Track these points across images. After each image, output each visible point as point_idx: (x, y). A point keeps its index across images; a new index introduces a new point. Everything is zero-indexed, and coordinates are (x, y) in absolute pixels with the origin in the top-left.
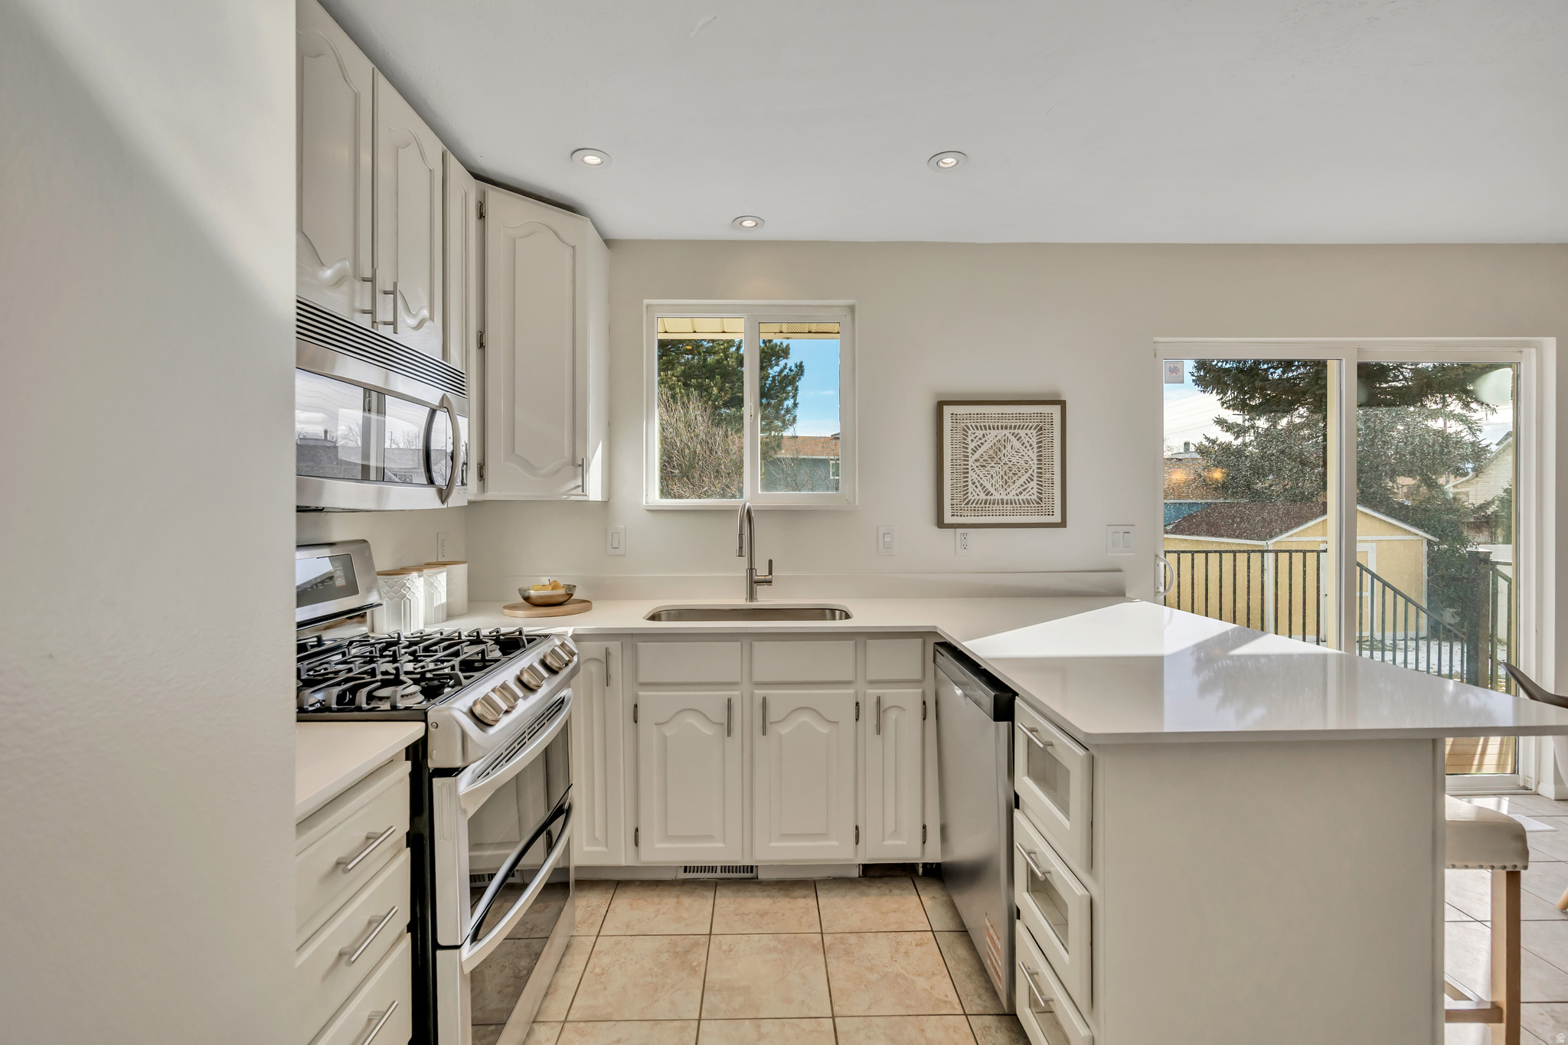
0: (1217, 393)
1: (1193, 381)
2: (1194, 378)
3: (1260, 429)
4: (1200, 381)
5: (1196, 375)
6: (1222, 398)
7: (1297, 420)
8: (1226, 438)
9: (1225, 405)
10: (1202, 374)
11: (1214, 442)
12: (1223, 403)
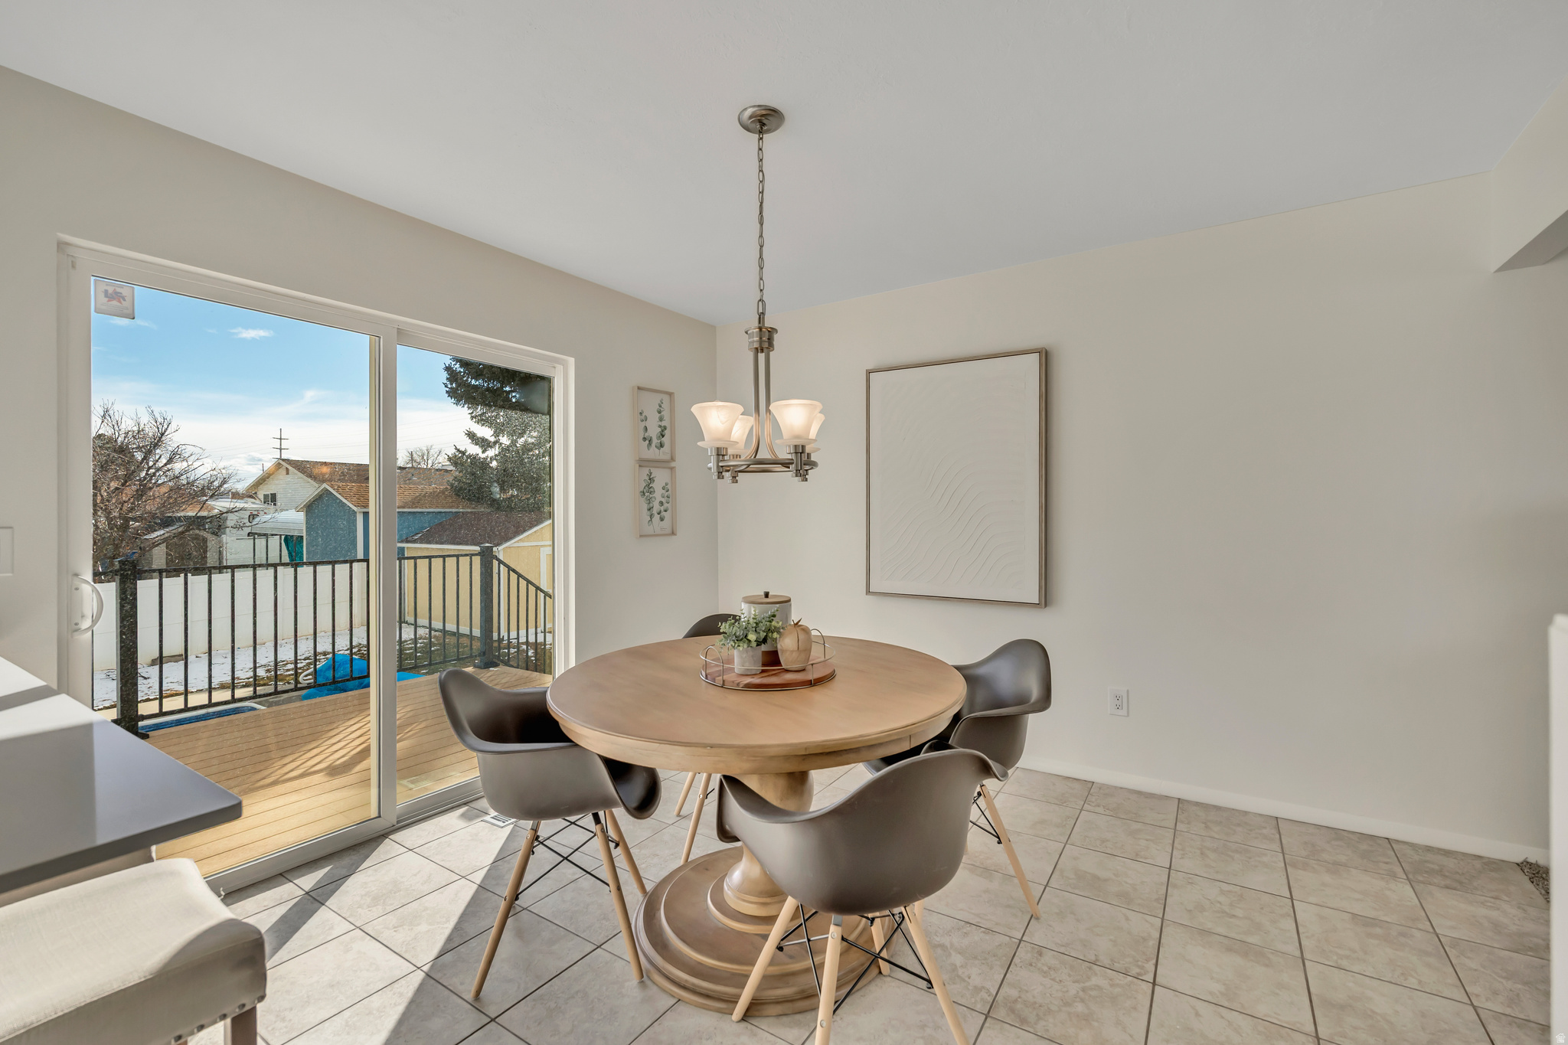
0: (469, 408)
1: (447, 392)
2: (448, 389)
3: (503, 445)
4: (452, 393)
5: (449, 386)
6: (472, 413)
7: (530, 440)
8: (474, 450)
9: (474, 420)
10: (454, 385)
11: (463, 453)
12: (472, 418)
